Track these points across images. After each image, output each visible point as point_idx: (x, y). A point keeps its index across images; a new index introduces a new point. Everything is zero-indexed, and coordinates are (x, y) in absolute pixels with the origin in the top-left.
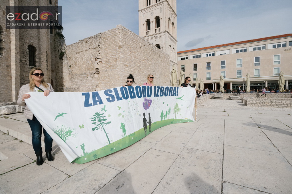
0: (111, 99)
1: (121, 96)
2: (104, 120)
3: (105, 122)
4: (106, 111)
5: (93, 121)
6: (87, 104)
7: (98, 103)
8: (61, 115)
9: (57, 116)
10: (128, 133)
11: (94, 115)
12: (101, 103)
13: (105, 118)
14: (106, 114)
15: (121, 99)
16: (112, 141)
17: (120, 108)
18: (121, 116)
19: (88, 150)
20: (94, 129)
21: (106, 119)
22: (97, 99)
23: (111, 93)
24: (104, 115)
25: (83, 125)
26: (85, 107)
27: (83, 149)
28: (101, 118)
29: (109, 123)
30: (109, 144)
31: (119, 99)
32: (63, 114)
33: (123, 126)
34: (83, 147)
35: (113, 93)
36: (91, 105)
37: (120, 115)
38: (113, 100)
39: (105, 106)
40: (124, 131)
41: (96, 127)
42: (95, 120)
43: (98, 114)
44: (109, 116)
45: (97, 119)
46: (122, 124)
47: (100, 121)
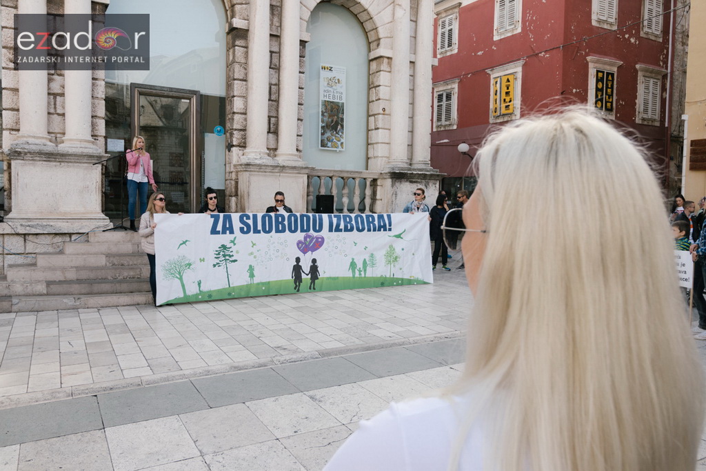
0: (245, 229)
1: (260, 227)
2: (230, 256)
3: (231, 259)
4: (235, 244)
5: (217, 255)
6: (214, 231)
7: (228, 232)
8: (184, 243)
9: (181, 244)
10: (256, 280)
11: (220, 248)
12: (232, 232)
13: (231, 254)
14: (234, 248)
15: (259, 232)
16: (233, 284)
17: (254, 244)
18: (253, 256)
19: (205, 288)
20: (214, 266)
21: (233, 256)
22: (228, 226)
23: (247, 221)
24: (231, 250)
25: (204, 259)
26: (211, 234)
27: (200, 287)
28: (227, 253)
29: (235, 261)
30: (228, 286)
31: (256, 231)
32: (186, 241)
33: (251, 269)
34: (199, 284)
35: (250, 222)
36: (218, 233)
37: (252, 254)
38: (248, 232)
39: (235, 238)
40: (252, 276)
41: (218, 264)
42: (219, 254)
43: (224, 247)
44: (237, 252)
45: (222, 253)
46: (250, 266)
47: (224, 256)
